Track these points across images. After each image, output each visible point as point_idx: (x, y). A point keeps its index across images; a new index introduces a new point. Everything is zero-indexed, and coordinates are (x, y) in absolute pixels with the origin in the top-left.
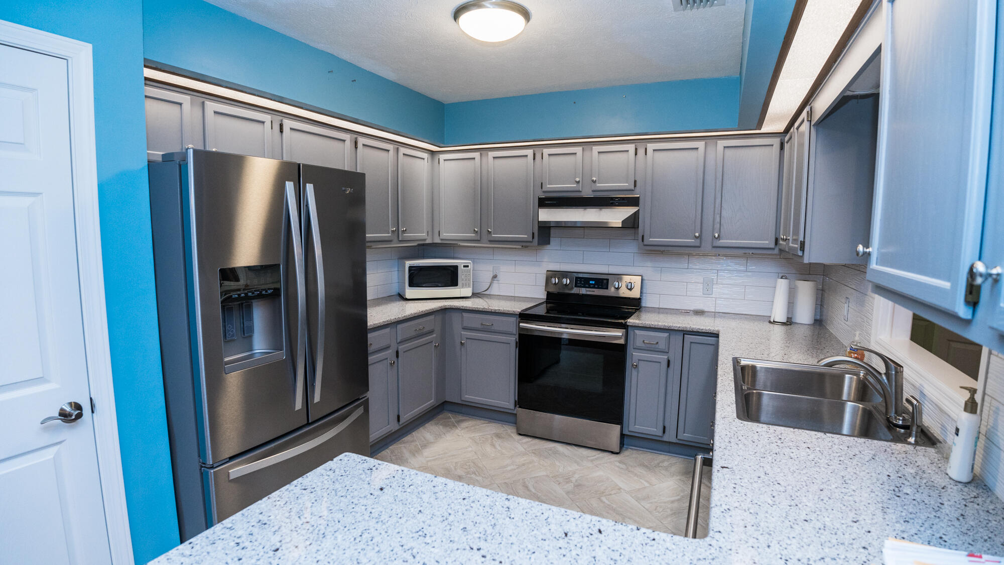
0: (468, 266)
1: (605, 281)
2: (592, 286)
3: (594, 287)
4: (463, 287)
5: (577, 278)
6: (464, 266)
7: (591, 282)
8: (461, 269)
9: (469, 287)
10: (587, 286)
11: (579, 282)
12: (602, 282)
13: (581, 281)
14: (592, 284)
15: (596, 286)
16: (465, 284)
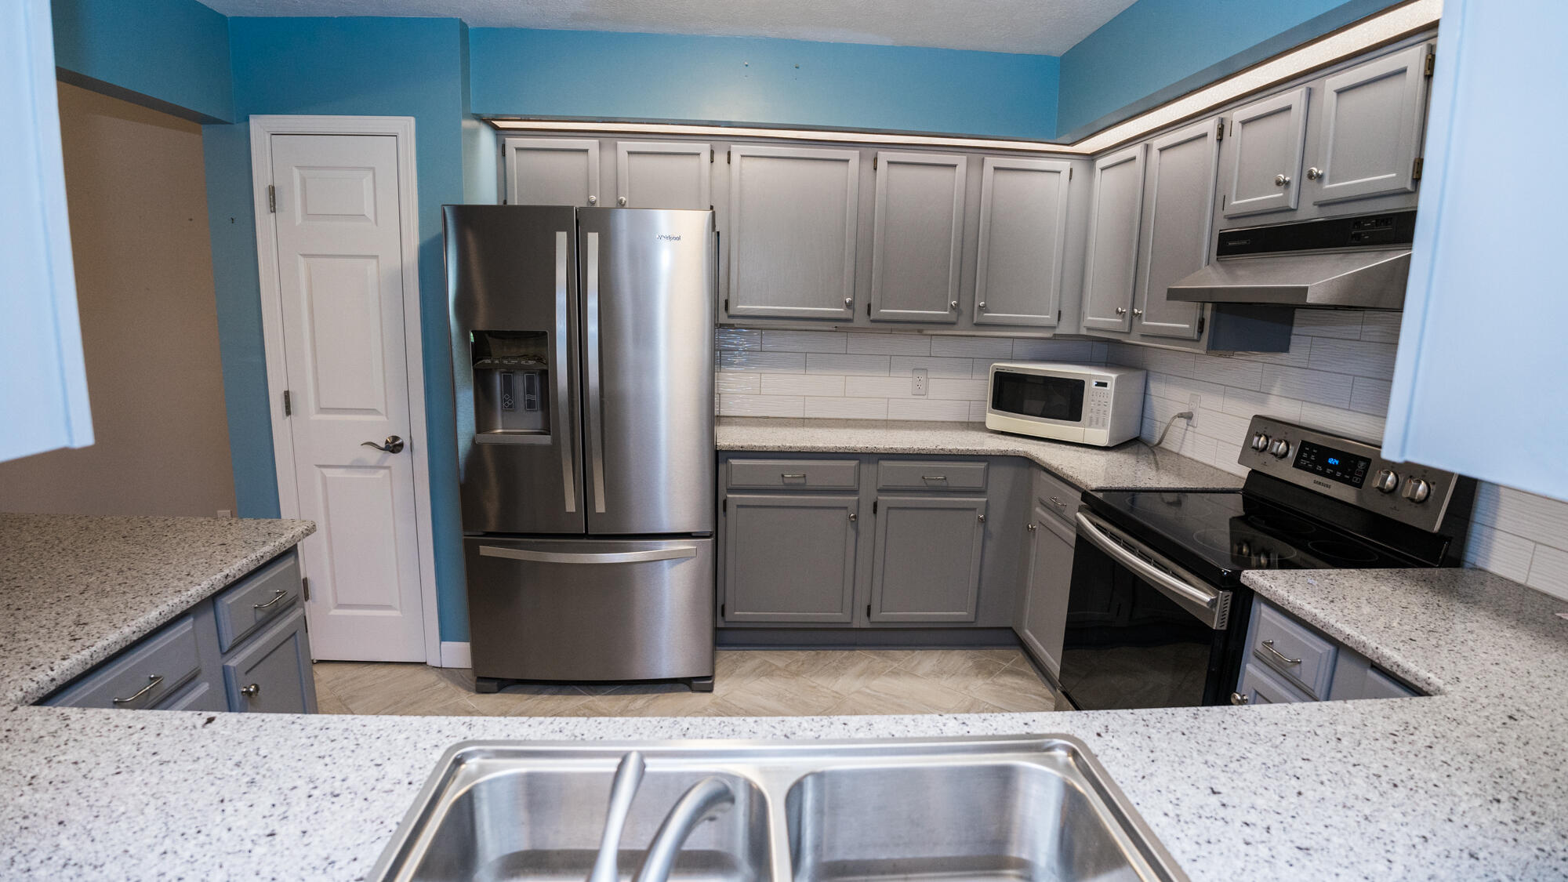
0: (1105, 385)
1: (1362, 464)
2: (1329, 471)
3: (1332, 477)
4: (1090, 426)
5: (1304, 444)
6: (1099, 384)
7: (1331, 461)
8: (1090, 388)
9: (1104, 425)
10: (1319, 468)
11: (1305, 455)
12: (1356, 465)
13: (1310, 453)
14: (1332, 466)
15: (1339, 474)
16: (1094, 419)
